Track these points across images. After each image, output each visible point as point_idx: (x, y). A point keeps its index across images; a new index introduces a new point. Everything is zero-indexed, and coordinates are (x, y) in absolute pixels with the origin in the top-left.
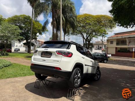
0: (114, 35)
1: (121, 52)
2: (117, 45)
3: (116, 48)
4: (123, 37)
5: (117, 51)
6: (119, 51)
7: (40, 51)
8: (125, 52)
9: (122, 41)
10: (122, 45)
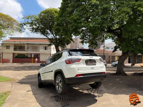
0: (10, 39)
1: (19, 58)
2: (14, 50)
3: (14, 54)
4: (21, 42)
5: (14, 57)
6: (16, 57)
7: (83, 60)
8: (23, 58)
9: (19, 47)
10: (20, 51)
